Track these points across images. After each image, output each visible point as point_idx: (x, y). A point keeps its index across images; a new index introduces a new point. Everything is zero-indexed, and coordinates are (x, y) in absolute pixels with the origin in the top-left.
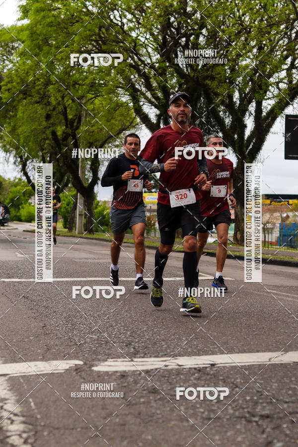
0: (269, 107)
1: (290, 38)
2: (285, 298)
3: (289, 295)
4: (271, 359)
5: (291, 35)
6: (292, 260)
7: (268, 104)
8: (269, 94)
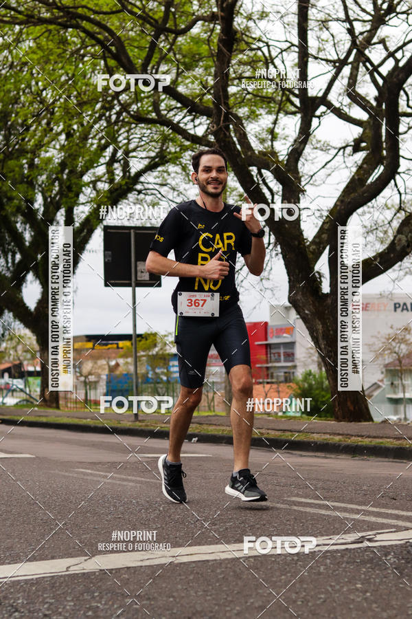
0: (84, 216)
1: (108, 120)
3: (108, 474)
4: (69, 567)
5: (110, 116)
6: (119, 426)
7: (82, 211)
8: (82, 198)
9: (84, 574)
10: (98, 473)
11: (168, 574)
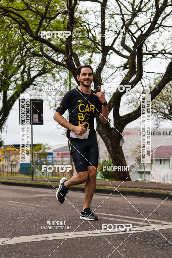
0: (11, 95)
1: (22, 55)
2: (18, 205)
3: (20, 203)
4: (3, 242)
5: (22, 53)
6: (25, 183)
7: (10, 93)
8: (10, 88)
9: (9, 245)
10: (16, 202)
11: (44, 245)
